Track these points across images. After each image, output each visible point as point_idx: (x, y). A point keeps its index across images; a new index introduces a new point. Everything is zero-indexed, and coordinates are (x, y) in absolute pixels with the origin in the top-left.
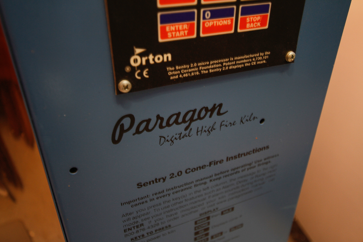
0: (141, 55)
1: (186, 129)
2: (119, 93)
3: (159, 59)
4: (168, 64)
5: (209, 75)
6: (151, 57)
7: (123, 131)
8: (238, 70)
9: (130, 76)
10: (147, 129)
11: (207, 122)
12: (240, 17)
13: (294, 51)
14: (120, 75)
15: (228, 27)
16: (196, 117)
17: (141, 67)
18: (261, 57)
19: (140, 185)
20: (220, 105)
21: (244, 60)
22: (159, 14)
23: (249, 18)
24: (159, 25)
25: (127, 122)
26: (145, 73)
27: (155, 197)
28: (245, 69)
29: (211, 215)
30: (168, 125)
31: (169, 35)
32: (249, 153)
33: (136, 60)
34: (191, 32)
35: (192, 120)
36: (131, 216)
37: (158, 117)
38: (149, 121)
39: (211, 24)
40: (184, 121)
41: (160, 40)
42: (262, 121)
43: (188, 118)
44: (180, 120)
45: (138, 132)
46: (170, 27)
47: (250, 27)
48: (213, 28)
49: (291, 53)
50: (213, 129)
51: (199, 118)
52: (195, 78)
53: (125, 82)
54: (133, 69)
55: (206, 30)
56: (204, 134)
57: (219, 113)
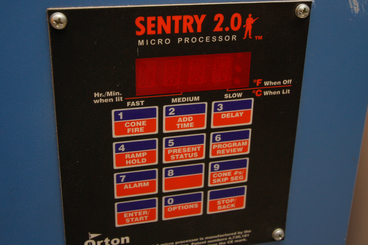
0: (96, 239)
3: (116, 242)
6: (107, 241)
12: (209, 200)
15: (198, 210)
18: (240, 236)
21: (217, 239)
22: (116, 204)
23: (219, 201)
24: (116, 213)
31: (128, 220)
34: (151, 216)
39: (174, 209)
41: (117, 225)
46: (128, 214)
47: (221, 209)
48: (177, 212)
49: (278, 231)
55: (168, 215)
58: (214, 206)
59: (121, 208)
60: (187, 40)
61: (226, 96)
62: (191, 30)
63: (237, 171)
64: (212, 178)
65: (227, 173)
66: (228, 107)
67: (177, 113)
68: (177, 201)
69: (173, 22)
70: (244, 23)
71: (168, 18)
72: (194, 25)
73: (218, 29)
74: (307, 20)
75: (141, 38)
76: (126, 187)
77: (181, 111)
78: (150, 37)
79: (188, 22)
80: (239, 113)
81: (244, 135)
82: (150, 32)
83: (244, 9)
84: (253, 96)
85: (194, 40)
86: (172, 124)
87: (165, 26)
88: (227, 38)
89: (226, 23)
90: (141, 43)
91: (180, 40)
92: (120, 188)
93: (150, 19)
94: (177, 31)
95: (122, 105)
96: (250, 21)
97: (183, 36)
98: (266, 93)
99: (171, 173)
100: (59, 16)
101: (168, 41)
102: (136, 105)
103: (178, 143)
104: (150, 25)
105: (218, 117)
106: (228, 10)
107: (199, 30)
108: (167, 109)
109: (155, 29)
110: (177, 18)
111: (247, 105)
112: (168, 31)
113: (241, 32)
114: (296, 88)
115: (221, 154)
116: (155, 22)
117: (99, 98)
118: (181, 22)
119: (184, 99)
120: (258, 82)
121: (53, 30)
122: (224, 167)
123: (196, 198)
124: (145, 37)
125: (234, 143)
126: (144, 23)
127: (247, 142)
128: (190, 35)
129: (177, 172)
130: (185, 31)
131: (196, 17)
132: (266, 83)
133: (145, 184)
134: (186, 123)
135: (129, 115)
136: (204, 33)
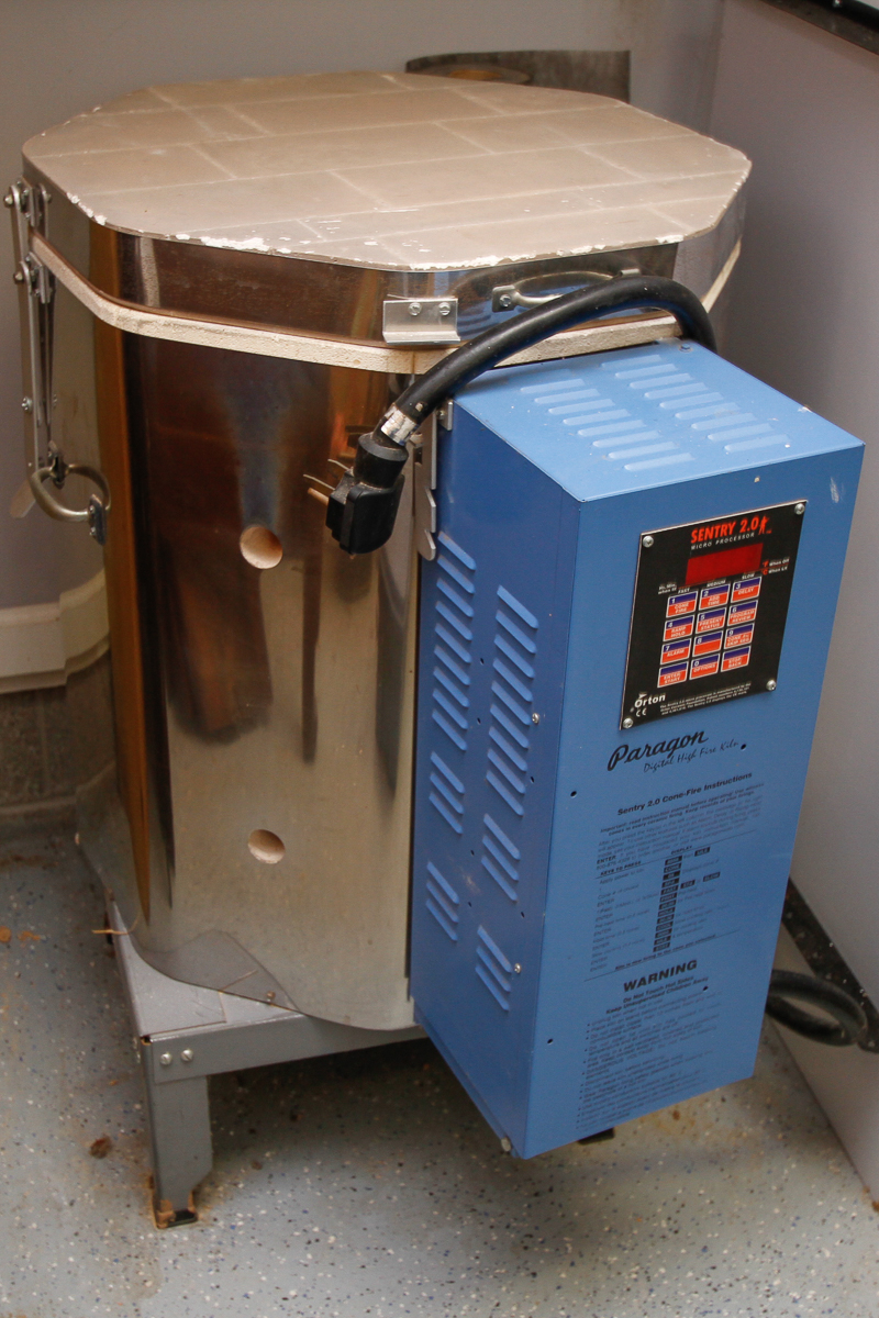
0: (643, 699)
1: (669, 756)
2: (623, 729)
3: (656, 700)
4: (662, 703)
5: (694, 708)
6: (650, 699)
7: (617, 759)
8: (720, 702)
9: (633, 715)
10: (636, 757)
11: (688, 749)
12: (723, 660)
13: (776, 681)
14: (626, 713)
15: (715, 669)
16: (679, 745)
17: (642, 707)
18: (743, 688)
19: (621, 812)
20: (702, 734)
21: (726, 693)
22: (661, 669)
23: (730, 660)
24: (660, 677)
25: (622, 752)
26: (644, 711)
27: (632, 826)
28: (727, 700)
29: (684, 855)
30: (654, 753)
31: (666, 682)
32: (728, 782)
33: (639, 703)
34: (682, 678)
35: (675, 748)
36: (607, 846)
37: (647, 746)
38: (638, 750)
39: (698, 670)
40: (668, 749)
41: (659, 686)
42: (743, 747)
43: (671, 746)
44: (665, 748)
45: (629, 760)
46: (667, 676)
47: (731, 667)
48: (700, 672)
49: (772, 682)
50: (693, 756)
51: (682, 746)
52: (683, 711)
53: (629, 720)
54: (636, 709)
55: (694, 674)
56: (684, 761)
57: (700, 741)
58: (726, 664)
59: (664, 672)
60: (722, 541)
61: (744, 577)
62: (726, 534)
63: (745, 634)
64: (728, 642)
65: (738, 636)
66: (743, 585)
67: (709, 594)
68: (702, 662)
69: (715, 531)
70: (760, 523)
71: (713, 528)
72: (728, 530)
73: (743, 530)
74: (801, 516)
75: (694, 544)
76: (669, 654)
77: (712, 592)
78: (699, 543)
79: (724, 527)
80: (751, 589)
81: (753, 606)
82: (700, 540)
83: (761, 514)
84: (762, 574)
85: (727, 540)
86: (705, 602)
87: (709, 533)
88: (748, 536)
89: (749, 524)
90: (693, 548)
91: (718, 542)
92: (665, 656)
93: (701, 531)
94: (717, 536)
95: (676, 593)
96: (764, 521)
97: (720, 538)
98: (771, 571)
99: (700, 640)
100: (649, 538)
101: (710, 544)
102: (684, 592)
103: (708, 616)
104: (700, 535)
105: (736, 594)
106: (750, 516)
107: (730, 533)
108: (704, 592)
109: (703, 537)
110: (718, 527)
111: (757, 582)
112: (711, 537)
113: (758, 530)
114: (792, 565)
115: (735, 622)
116: (704, 533)
117: (662, 590)
118: (720, 530)
119: (716, 583)
120: (766, 564)
121: (643, 547)
122: (736, 632)
123: (715, 659)
124: (696, 543)
125: (745, 613)
126: (698, 534)
127: (754, 611)
128: (724, 537)
129: (704, 639)
130: (722, 535)
131: (731, 524)
132: (772, 564)
133: (682, 651)
134: (715, 601)
135: (679, 600)
136: (733, 535)
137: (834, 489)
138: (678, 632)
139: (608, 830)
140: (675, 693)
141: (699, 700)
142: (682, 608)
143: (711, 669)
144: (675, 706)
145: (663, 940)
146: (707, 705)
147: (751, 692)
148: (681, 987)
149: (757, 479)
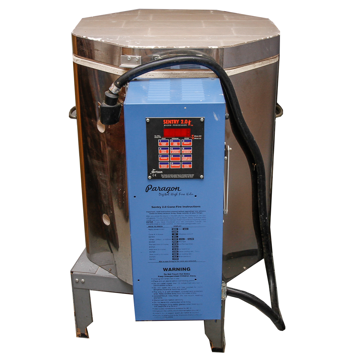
0: (154, 171)
1: (167, 193)
2: (148, 179)
3: (159, 172)
4: (161, 174)
5: (173, 178)
6: (157, 171)
7: (148, 189)
8: (183, 178)
9: (151, 175)
10: (155, 190)
11: (174, 192)
12: (182, 164)
14: (149, 175)
15: (179, 167)
16: (170, 190)
17: (154, 173)
18: (192, 176)
19: (152, 207)
20: (179, 188)
21: (185, 176)
22: (159, 162)
23: (185, 165)
24: (159, 165)
25: (150, 187)
26: (155, 175)
27: (157, 213)
28: (185, 178)
29: (178, 228)
30: (162, 190)
31: (162, 167)
32: (192, 207)
33: (153, 172)
34: (168, 167)
35: (169, 190)
36: (149, 217)
37: (159, 187)
38: (156, 188)
39: (173, 166)
40: (167, 190)
41: (159, 168)
42: (196, 196)
43: (168, 189)
44: (165, 190)
45: (153, 190)
46: (162, 165)
47: (185, 167)
49: (202, 176)
50: (176, 194)
51: (172, 190)
52: (169, 178)
53: (150, 177)
54: (152, 174)
55: (172, 167)
56: (173, 195)
57: (178, 190)
58: (183, 166)
59: (161, 164)
60: (175, 125)
61: (185, 138)
62: (176, 123)
63: (189, 158)
64: (183, 159)
65: (187, 158)
66: (185, 141)
67: (173, 142)
68: (174, 163)
69: (172, 121)
70: (188, 122)
71: (171, 120)
72: (177, 122)
73: (182, 123)
74: (203, 122)
75: (165, 124)
76: (161, 158)
77: (174, 141)
78: (167, 124)
79: (175, 121)
80: (188, 143)
81: (190, 149)
82: (167, 123)
83: (188, 119)
84: (192, 139)
85: (177, 125)
86: (172, 144)
87: (170, 122)
88: (184, 125)
89: (184, 122)
90: (165, 125)
91: (173, 125)
92: (160, 158)
93: (167, 120)
94: (173, 123)
95: (161, 139)
96: (189, 122)
97: (174, 124)
98: (195, 138)
99: (172, 156)
100: (148, 119)
101: (171, 125)
102: (164, 139)
103: (174, 149)
104: (167, 122)
105: (183, 143)
106: (184, 119)
107: (178, 123)
108: (171, 140)
109: (168, 122)
110: (173, 120)
111: (190, 141)
112: (171, 123)
113: (187, 124)
114: (203, 137)
115: (184, 153)
116: (168, 121)
117: (156, 137)
118: (173, 121)
119: (175, 138)
120: (193, 136)
121: (146, 122)
122: (185, 156)
123: (179, 163)
124: (166, 124)
125: (188, 150)
126: (165, 121)
127: (191, 150)
128: (176, 124)
129: (174, 156)
130: (174, 123)
131: (177, 120)
132: (195, 136)
133: (166, 158)
134: (175, 144)
135: (162, 141)
136: (179, 124)
137: (215, 116)
138: (164, 152)
139: (149, 212)
140: (166, 171)
141: (175, 176)
142: (164, 144)
143: (178, 166)
144: (167, 176)
145: (176, 256)
146: (178, 178)
147: (195, 178)
148: (185, 276)
149: (185, 108)
